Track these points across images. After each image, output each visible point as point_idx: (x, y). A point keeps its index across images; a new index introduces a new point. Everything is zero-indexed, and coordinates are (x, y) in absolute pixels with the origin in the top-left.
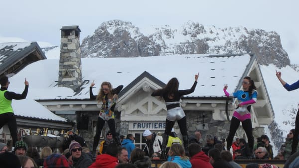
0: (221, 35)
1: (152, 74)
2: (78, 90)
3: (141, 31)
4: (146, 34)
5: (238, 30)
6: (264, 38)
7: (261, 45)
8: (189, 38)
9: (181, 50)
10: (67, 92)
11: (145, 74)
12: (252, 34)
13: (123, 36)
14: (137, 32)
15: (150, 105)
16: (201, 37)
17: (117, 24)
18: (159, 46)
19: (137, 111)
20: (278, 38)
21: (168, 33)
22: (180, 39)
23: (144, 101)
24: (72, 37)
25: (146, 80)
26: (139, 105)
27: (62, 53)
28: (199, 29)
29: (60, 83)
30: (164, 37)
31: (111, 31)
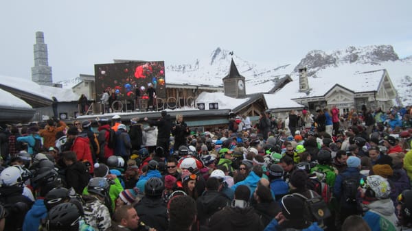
0: (364, 50)
1: (340, 84)
2: (308, 93)
3: (326, 53)
4: (329, 54)
5: (372, 47)
6: (385, 48)
7: (383, 52)
8: (349, 53)
9: (345, 59)
10: (303, 95)
11: (337, 85)
12: (379, 47)
13: (319, 56)
14: (324, 54)
15: (340, 97)
16: (354, 52)
17: (315, 51)
18: (335, 59)
19: (334, 100)
20: (392, 48)
21: (339, 52)
22: (344, 54)
23: (337, 95)
24: (304, 72)
25: (337, 87)
26: (335, 97)
27: (300, 79)
28: (353, 48)
29: (300, 91)
30: (337, 54)
31: (313, 55)
